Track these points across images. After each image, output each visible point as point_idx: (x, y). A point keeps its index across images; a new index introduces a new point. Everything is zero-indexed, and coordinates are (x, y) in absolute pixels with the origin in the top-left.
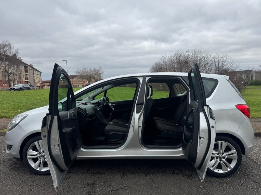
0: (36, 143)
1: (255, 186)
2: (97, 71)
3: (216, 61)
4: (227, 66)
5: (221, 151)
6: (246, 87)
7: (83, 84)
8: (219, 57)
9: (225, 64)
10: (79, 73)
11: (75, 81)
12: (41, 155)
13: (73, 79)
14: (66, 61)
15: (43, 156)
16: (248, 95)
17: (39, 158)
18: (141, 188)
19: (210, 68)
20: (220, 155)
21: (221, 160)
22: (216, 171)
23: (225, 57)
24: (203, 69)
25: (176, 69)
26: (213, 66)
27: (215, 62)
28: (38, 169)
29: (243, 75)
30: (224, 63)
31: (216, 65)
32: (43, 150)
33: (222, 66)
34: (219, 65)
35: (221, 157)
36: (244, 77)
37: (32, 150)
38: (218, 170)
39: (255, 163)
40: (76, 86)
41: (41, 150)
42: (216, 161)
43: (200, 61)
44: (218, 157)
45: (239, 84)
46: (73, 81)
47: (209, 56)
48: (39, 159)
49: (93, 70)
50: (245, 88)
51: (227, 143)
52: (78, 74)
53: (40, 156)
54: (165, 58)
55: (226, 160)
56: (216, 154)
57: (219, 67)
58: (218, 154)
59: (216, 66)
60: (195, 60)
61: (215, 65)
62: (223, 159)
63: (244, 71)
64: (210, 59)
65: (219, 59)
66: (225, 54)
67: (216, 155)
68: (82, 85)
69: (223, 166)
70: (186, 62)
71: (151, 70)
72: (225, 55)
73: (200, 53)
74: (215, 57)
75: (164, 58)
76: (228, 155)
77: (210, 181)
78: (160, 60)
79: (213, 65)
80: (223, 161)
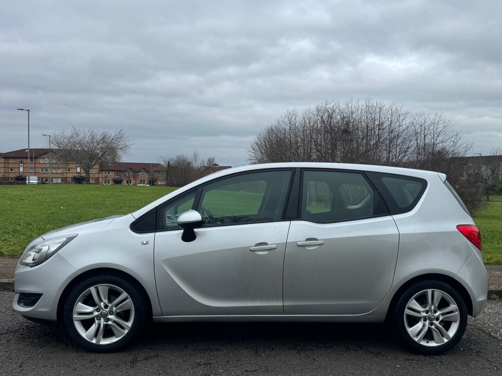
0: (93, 289)
1: (487, 365)
2: (110, 141)
3: (419, 131)
4: (445, 143)
5: (433, 307)
6: (489, 196)
7: (65, 176)
8: (425, 121)
9: (440, 138)
10: (58, 144)
11: (43, 166)
12: (101, 314)
13: (37, 161)
14: (28, 110)
15: (105, 314)
16: (493, 217)
17: (96, 318)
18: (295, 368)
19: (405, 147)
20: (429, 313)
21: (431, 324)
22: (424, 343)
23: (439, 123)
24: (386, 150)
25: (321, 145)
26: (412, 143)
27: (417, 133)
28: (94, 341)
29: (484, 168)
30: (438, 136)
31: (419, 142)
32: (104, 303)
33: (434, 145)
34: (426, 142)
35: (432, 318)
36: (485, 171)
37: (83, 303)
38: (428, 342)
39: (493, 337)
40: (44, 180)
41: (102, 304)
42: (424, 326)
43: (379, 129)
44: (427, 318)
45: (473, 191)
46: (37, 165)
47: (401, 118)
48: (97, 321)
49: (99, 137)
50: (488, 200)
51: (442, 293)
52: (56, 148)
53: (98, 315)
54: (294, 117)
55: (440, 323)
56: (423, 312)
57: (425, 145)
58: (427, 312)
59: (417, 143)
60: (367, 126)
61: (417, 140)
62: (435, 322)
63: (486, 157)
64: (405, 127)
65: (427, 127)
66: (439, 115)
67: (424, 314)
68: (62, 178)
69: (435, 335)
70: (346, 131)
71: (257, 144)
72: (440, 117)
73: (380, 108)
74: (415, 122)
75: (290, 117)
76: (443, 314)
77: (413, 360)
78: (280, 122)
79: (412, 140)
80: (435, 324)
